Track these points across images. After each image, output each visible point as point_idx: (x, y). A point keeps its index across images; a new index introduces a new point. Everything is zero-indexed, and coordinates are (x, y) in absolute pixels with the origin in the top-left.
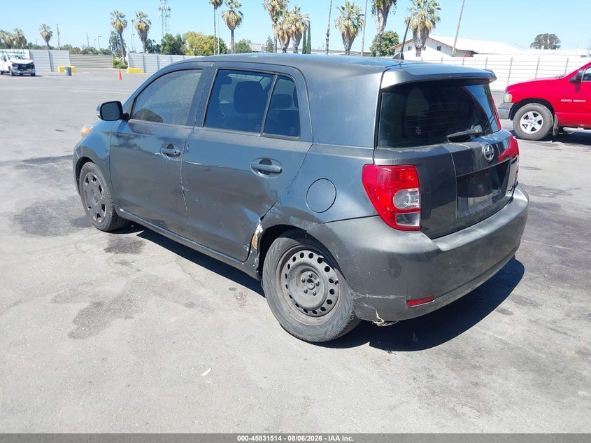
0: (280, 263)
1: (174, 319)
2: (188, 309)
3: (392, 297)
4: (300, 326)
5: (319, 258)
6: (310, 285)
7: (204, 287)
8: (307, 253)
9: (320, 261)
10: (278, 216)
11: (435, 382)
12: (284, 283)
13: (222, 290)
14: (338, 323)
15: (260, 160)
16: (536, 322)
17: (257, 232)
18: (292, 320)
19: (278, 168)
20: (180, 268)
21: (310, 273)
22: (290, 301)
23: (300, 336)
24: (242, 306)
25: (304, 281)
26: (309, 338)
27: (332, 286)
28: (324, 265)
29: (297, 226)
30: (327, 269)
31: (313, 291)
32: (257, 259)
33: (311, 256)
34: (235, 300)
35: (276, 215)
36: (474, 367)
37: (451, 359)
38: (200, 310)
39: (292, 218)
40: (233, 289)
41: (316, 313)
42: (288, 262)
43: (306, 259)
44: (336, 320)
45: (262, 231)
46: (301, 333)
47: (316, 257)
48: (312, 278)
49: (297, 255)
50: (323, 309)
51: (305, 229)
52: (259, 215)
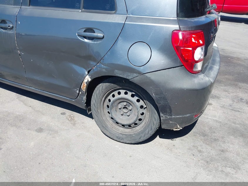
0: (103, 99)
1: (32, 144)
2: (39, 134)
3: (188, 115)
4: (121, 136)
5: (132, 94)
6: (125, 111)
7: (44, 115)
8: (123, 92)
9: (133, 96)
10: (104, 70)
11: (204, 154)
12: (106, 110)
13: (57, 115)
14: (148, 132)
15: (84, 30)
16: (223, 107)
17: (86, 81)
18: (115, 132)
19: (101, 35)
20: (22, 103)
21: (125, 104)
22: (111, 121)
23: (122, 141)
24: (74, 124)
25: (120, 109)
26: (128, 142)
27: (142, 111)
28: (136, 98)
29: (121, 76)
30: (138, 101)
31: (128, 114)
32: (85, 98)
33: (126, 93)
34: (68, 121)
35: (102, 69)
36: (215, 140)
37: (202, 138)
38: (48, 133)
39: (116, 71)
40: (63, 114)
41: (131, 126)
42: (109, 98)
43: (123, 95)
44: (147, 130)
45: (90, 80)
46: (122, 139)
47: (130, 94)
48: (127, 106)
49: (116, 93)
50: (136, 124)
51: (127, 78)
52: (86, 69)
